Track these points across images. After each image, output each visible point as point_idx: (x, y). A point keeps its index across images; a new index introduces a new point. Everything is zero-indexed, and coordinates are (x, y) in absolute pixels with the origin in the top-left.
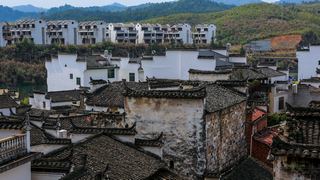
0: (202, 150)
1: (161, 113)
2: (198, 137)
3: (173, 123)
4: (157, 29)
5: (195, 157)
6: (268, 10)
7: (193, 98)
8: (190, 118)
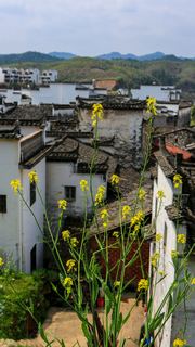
0: (140, 150)
1: (109, 121)
2: (138, 139)
3: (118, 129)
4: (14, 72)
5: (134, 155)
6: (91, 62)
7: (135, 109)
8: (131, 125)
